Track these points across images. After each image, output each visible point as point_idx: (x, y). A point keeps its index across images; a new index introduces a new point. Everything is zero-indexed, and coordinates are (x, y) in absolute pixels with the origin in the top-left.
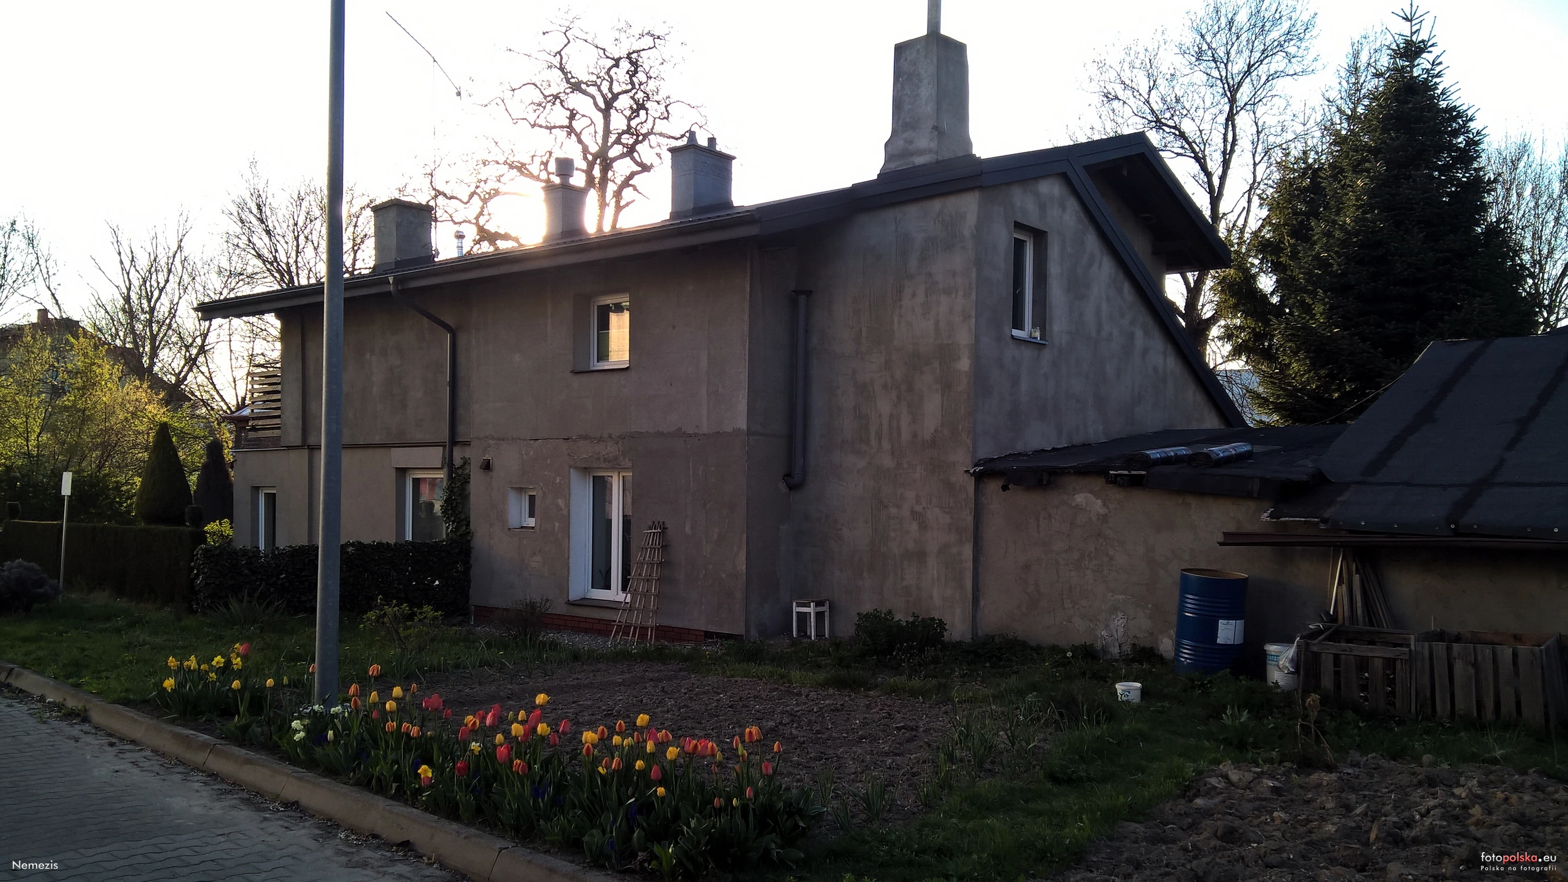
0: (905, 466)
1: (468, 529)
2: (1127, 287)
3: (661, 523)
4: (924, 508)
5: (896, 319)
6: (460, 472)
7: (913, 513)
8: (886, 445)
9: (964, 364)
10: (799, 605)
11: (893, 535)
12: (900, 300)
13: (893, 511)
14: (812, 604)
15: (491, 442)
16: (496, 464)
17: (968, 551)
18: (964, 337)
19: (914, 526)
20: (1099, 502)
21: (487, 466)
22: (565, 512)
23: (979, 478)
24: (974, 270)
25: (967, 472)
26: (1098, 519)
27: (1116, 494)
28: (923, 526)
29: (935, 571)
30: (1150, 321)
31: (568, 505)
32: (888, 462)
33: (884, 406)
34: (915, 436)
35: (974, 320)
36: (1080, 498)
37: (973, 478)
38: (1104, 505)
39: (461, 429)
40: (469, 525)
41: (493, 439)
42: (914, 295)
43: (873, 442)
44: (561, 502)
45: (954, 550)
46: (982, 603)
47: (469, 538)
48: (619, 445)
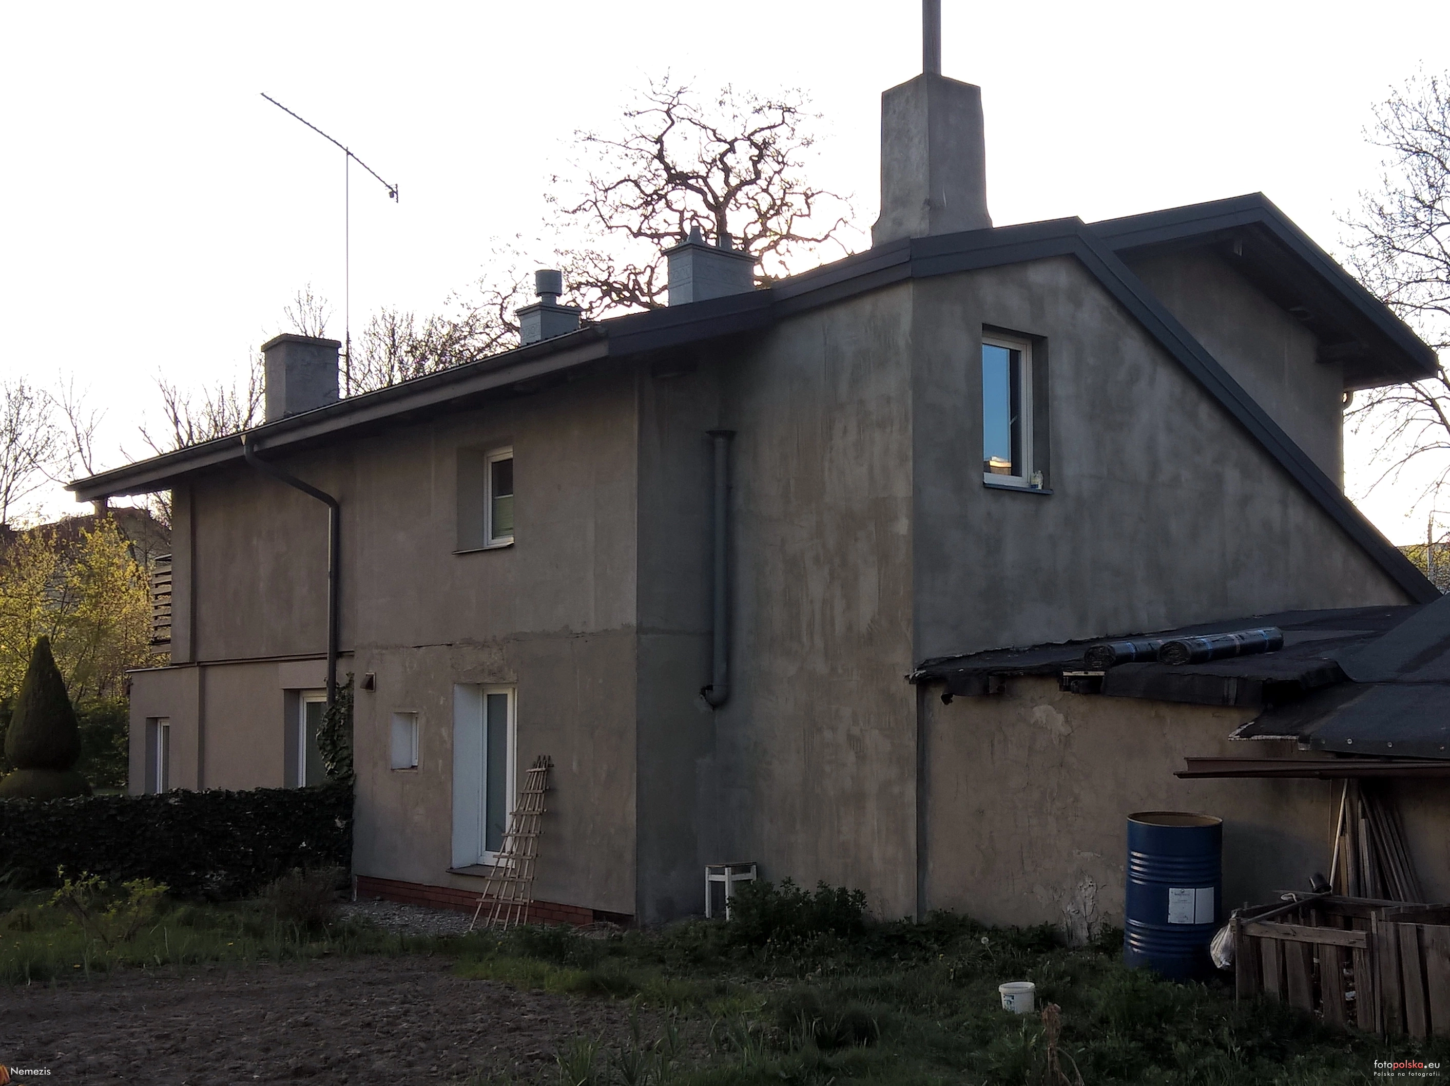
0: (840, 671)
1: (350, 770)
2: (1204, 410)
3: (547, 758)
4: (861, 730)
5: (827, 464)
6: (344, 692)
7: (850, 738)
8: (819, 642)
9: (903, 526)
10: (714, 871)
11: (828, 769)
12: (831, 439)
13: (828, 735)
14: (726, 869)
15: (375, 651)
16: (379, 682)
17: (911, 791)
18: (901, 489)
19: (851, 757)
20: (1061, 717)
21: (370, 685)
22: (449, 746)
23: (923, 684)
24: (910, 393)
25: (907, 677)
26: (1060, 741)
27: (1079, 705)
28: (861, 757)
29: (875, 820)
30: (1253, 458)
31: (451, 736)
32: (820, 667)
33: (816, 586)
34: (850, 628)
35: (911, 463)
36: (1040, 712)
37: (914, 687)
38: (1067, 721)
39: (345, 635)
40: (352, 766)
41: (377, 647)
42: (845, 431)
43: (805, 639)
44: (444, 732)
45: (896, 790)
46: (931, 866)
47: (350, 783)
48: (504, 651)
